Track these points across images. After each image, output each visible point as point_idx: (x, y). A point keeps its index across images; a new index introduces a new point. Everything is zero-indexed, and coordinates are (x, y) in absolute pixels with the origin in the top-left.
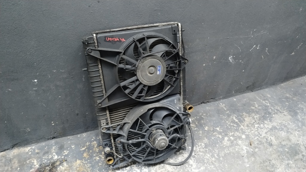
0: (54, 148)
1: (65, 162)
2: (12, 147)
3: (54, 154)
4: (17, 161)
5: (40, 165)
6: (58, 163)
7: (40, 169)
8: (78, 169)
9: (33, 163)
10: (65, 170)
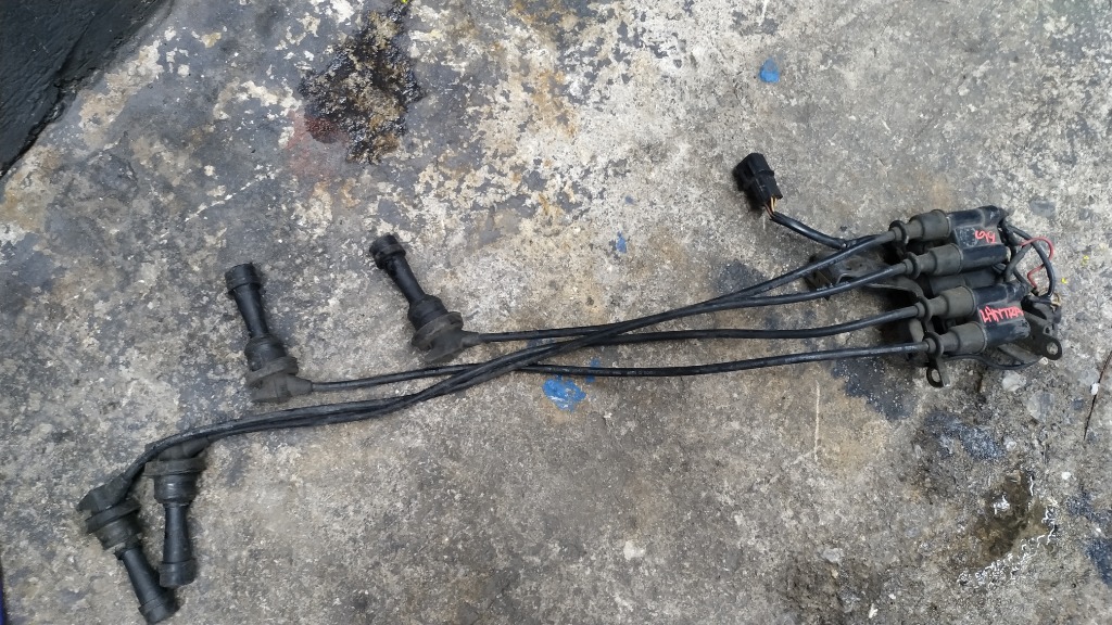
5: (302, 91)
6: (385, 30)
7: (323, 106)
9: (254, 102)
10: (454, 36)
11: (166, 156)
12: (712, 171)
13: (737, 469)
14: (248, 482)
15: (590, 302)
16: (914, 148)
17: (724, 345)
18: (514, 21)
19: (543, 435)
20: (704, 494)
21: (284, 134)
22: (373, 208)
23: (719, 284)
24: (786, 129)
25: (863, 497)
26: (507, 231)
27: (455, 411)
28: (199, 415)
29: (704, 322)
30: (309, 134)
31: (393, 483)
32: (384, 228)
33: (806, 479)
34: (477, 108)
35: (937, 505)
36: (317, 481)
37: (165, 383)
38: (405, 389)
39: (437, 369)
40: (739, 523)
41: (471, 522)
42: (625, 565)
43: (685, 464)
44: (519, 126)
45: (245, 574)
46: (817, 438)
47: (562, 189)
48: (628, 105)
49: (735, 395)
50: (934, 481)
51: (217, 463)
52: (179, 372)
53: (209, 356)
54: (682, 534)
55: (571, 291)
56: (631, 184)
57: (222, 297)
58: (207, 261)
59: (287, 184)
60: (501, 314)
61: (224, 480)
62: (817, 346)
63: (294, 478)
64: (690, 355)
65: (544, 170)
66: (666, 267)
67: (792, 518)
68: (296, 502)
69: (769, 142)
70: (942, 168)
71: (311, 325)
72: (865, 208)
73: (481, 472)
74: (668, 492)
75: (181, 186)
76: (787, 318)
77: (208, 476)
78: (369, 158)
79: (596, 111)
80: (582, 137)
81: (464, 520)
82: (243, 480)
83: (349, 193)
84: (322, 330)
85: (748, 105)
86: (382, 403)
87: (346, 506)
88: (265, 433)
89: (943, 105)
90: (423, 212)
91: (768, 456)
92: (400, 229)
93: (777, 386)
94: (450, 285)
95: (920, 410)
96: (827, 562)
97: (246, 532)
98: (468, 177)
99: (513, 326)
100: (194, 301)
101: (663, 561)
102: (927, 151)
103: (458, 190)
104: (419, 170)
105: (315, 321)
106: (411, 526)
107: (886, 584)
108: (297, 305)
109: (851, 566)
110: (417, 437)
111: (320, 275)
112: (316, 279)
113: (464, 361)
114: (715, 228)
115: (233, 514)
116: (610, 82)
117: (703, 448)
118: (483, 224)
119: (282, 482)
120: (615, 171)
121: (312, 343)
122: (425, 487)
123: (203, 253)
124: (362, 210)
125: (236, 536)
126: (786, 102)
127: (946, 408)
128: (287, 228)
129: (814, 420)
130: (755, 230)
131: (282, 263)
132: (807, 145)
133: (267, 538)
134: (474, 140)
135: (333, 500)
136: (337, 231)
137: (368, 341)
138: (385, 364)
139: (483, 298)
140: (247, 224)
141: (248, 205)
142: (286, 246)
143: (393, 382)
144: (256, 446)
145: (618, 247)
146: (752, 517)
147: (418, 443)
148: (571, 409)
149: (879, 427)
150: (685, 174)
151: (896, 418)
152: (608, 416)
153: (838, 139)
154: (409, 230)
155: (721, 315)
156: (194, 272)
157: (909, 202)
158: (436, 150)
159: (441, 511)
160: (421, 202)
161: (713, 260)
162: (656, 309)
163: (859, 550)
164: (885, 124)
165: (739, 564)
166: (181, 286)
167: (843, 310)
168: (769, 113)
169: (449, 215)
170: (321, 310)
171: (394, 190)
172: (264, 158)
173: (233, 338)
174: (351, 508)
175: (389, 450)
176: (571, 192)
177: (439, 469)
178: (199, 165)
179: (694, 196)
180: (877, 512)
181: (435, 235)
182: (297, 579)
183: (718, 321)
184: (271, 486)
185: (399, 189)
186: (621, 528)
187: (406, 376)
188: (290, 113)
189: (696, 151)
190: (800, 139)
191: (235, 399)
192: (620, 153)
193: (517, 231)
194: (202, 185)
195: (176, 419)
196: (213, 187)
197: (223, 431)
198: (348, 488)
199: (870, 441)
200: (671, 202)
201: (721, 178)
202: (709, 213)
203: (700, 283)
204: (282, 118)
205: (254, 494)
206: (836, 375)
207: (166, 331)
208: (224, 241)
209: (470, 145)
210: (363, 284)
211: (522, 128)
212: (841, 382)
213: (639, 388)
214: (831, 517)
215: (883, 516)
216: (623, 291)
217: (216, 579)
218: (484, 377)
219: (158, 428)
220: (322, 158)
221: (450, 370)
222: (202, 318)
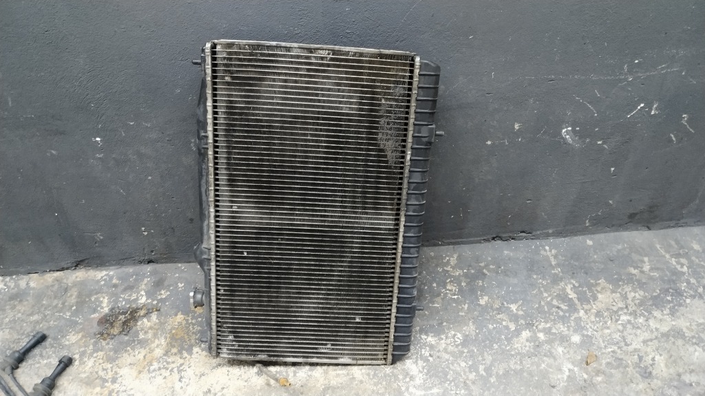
0: (146, 280)
1: (156, 313)
2: (76, 266)
3: (143, 293)
4: (76, 293)
5: (111, 310)
6: (142, 313)
7: (109, 316)
8: (174, 331)
9: (102, 302)
10: (151, 328)
18: (166, 338)
21: (95, 315)
22: (82, 349)
26: (93, 386)
30: (98, 320)
34: (130, 349)
44: (131, 363)
47: (115, 389)
48: (156, 385)
52: (6, 344)
58: (44, 326)
59: (79, 326)
65: (119, 380)
71: (35, 362)
75: (66, 306)
78: (98, 338)
79: (149, 378)
80: (137, 381)
83: (84, 341)
84: (34, 366)
90: (88, 361)
92: (78, 360)
98: (106, 363)
103: (100, 364)
104: (101, 351)
105: (37, 362)
108: (40, 354)
112: (51, 353)
116: (161, 375)
118: (92, 378)
121: (29, 366)
123: (47, 324)
124: (80, 348)
128: (64, 336)
131: (52, 342)
134: (119, 356)
136: (70, 347)
138: (26, 384)
140: (61, 326)
141: (67, 323)
154: (79, 362)
158: (110, 350)
160: (91, 358)
166: (34, 326)
169: (90, 368)
171: (91, 350)
172: (85, 316)
178: (74, 305)
181: (81, 369)
188: (103, 312)
193: (94, 388)
194: (68, 310)
196: (69, 312)
204: (100, 311)
207: (18, 333)
208: (53, 326)
209: (117, 356)
220: (92, 328)
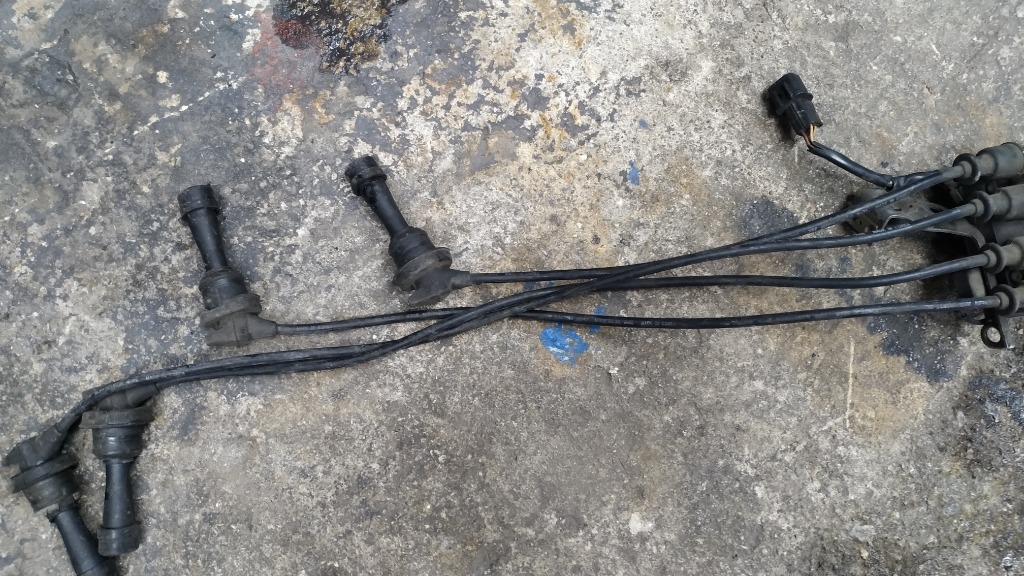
11: (113, 59)
12: (739, 93)
13: (760, 435)
14: (203, 435)
15: (596, 240)
16: (965, 76)
17: (748, 293)
19: (540, 390)
20: (721, 463)
21: (248, 37)
22: (349, 125)
23: (743, 223)
24: (823, 49)
25: (898, 468)
26: (503, 157)
27: (440, 360)
28: (147, 358)
29: (727, 267)
30: (277, 38)
31: (368, 441)
32: (362, 149)
33: (836, 447)
34: (471, 13)
35: (981, 479)
36: (282, 437)
37: (108, 320)
38: (383, 334)
39: (421, 312)
40: (759, 495)
41: (457, 488)
42: (630, 540)
43: (701, 427)
44: (519, 35)
45: (197, 541)
46: (849, 401)
47: (566, 108)
48: (644, 15)
49: (760, 351)
50: (977, 452)
51: (167, 413)
52: (124, 308)
53: (159, 290)
54: (695, 507)
55: (574, 227)
56: (646, 106)
57: (175, 223)
58: (158, 181)
59: (252, 94)
60: (494, 252)
61: (175, 433)
62: (852, 297)
63: (255, 432)
64: (710, 304)
66: (684, 202)
67: (819, 491)
68: (257, 460)
69: (804, 63)
70: (996, 100)
71: (276, 258)
72: (909, 143)
73: (469, 431)
74: (681, 459)
75: (128, 95)
76: (820, 265)
77: (157, 427)
78: (346, 68)
79: (607, 21)
80: (592, 50)
81: (449, 486)
82: (197, 434)
83: (323, 107)
84: (290, 264)
85: (780, 21)
86: (357, 350)
87: (315, 466)
88: (223, 380)
89: (1000, 28)
90: (407, 132)
91: (794, 420)
92: (380, 150)
93: (806, 342)
94: (436, 216)
95: (964, 372)
96: (856, 540)
97: (200, 493)
99: (507, 266)
100: (142, 227)
101: (673, 537)
102: (981, 79)
105: (281, 253)
106: (388, 491)
107: (921, 567)
108: (261, 235)
109: (882, 545)
110: (396, 389)
111: (288, 201)
112: (283, 205)
113: (451, 304)
114: (740, 159)
115: (185, 471)
117: (721, 411)
118: (475, 147)
119: (241, 436)
120: (627, 90)
121: (278, 279)
122: (405, 447)
123: (154, 172)
124: (337, 128)
125: (189, 497)
126: (823, 18)
127: (992, 371)
128: (251, 146)
129: (847, 381)
130: (786, 162)
131: (244, 186)
132: (846, 68)
133: (223, 500)
134: (466, 49)
135: (300, 459)
136: (308, 151)
137: (342, 279)
138: (362, 305)
139: (474, 232)
140: (205, 140)
141: (207, 118)
142: (249, 167)
143: (370, 325)
144: (212, 395)
145: (630, 178)
146: (774, 489)
147: (398, 395)
148: (572, 362)
149: (919, 391)
150: (708, 95)
151: (937, 381)
152: (614, 371)
153: (882, 62)
154: (390, 152)
155: (745, 259)
156: (143, 194)
157: (959, 137)
158: (422, 60)
159: (422, 474)
160: (404, 120)
161: (738, 197)
162: (673, 251)
163: (892, 527)
164: (934, 47)
165: (758, 542)
166: (128, 209)
167: (883, 257)
168: (805, 30)
169: (437, 136)
170: (288, 241)
171: (374, 105)
172: (226, 64)
173: (186, 270)
174: (320, 468)
175: (364, 403)
176: (576, 113)
177: (422, 425)
178: (151, 71)
179: (718, 122)
180: (913, 486)
181: (420, 159)
182: (258, 547)
183: (742, 266)
184: (228, 442)
185: (380, 105)
186: (627, 499)
187: (385, 319)
188: (256, 14)
189: (720, 70)
190: (839, 61)
191: (188, 340)
192: (633, 70)
193: (514, 157)
194: (153, 94)
195: (121, 362)
196: (167, 96)
197: (173, 377)
198: (317, 446)
199: (908, 406)
200: (692, 128)
201: (749, 102)
202: (735, 142)
203: (722, 221)
204: (246, 18)
205: (209, 450)
206: (872, 330)
207: (111, 260)
208: (179, 159)
209: (463, 56)
210: (337, 212)
211: (522, 37)
212: (877, 338)
213: (650, 341)
214: (862, 490)
215: (919, 491)
216: (634, 229)
217: (165, 546)
218: (474, 323)
219: (100, 372)
220: (292, 65)
221: (434, 314)
222: (151, 246)
